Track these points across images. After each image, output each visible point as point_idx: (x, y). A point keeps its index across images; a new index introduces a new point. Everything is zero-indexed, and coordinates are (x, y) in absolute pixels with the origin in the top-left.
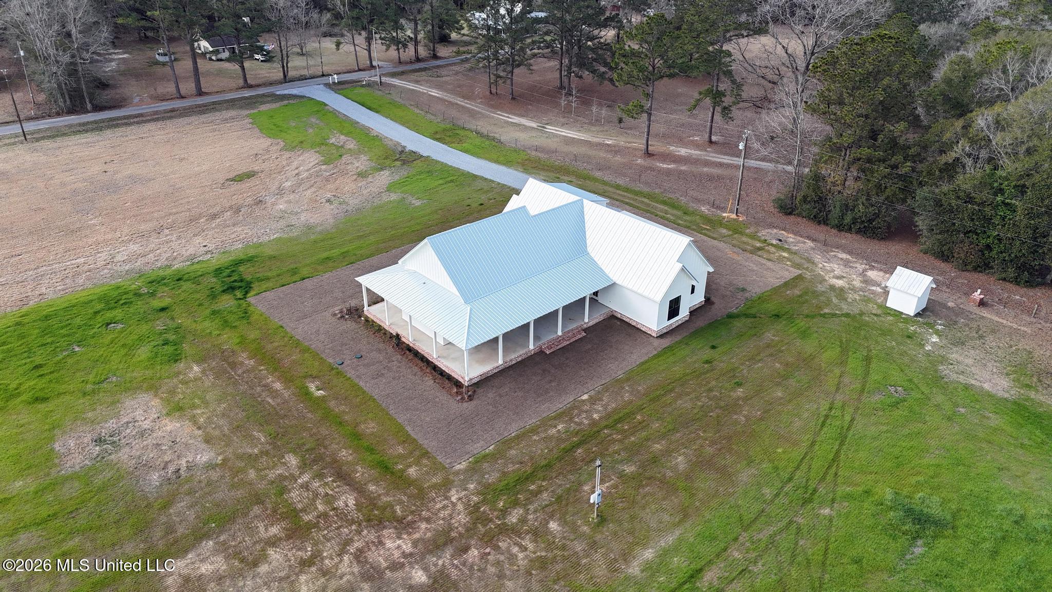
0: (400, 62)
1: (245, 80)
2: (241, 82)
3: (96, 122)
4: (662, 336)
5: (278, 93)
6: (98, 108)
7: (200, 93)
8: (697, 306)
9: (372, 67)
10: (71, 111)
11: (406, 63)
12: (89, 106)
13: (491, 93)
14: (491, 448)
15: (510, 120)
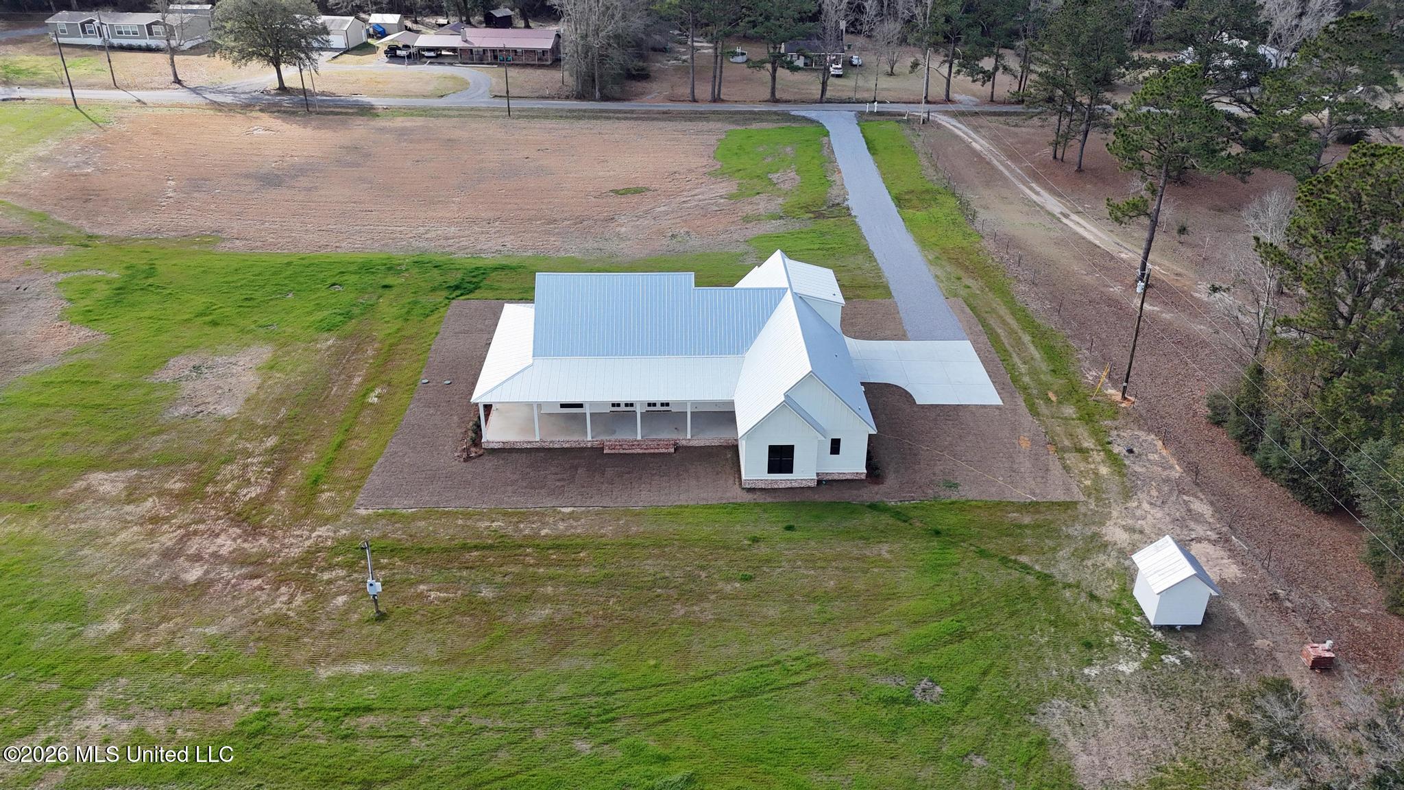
0: (992, 101)
1: (773, 93)
2: (768, 96)
3: (592, 111)
4: (750, 490)
5: (793, 113)
6: (605, 98)
7: (716, 99)
8: (849, 477)
9: (948, 100)
10: (581, 97)
11: (999, 103)
12: (598, 94)
13: (1055, 157)
14: (410, 511)
15: (1034, 197)
